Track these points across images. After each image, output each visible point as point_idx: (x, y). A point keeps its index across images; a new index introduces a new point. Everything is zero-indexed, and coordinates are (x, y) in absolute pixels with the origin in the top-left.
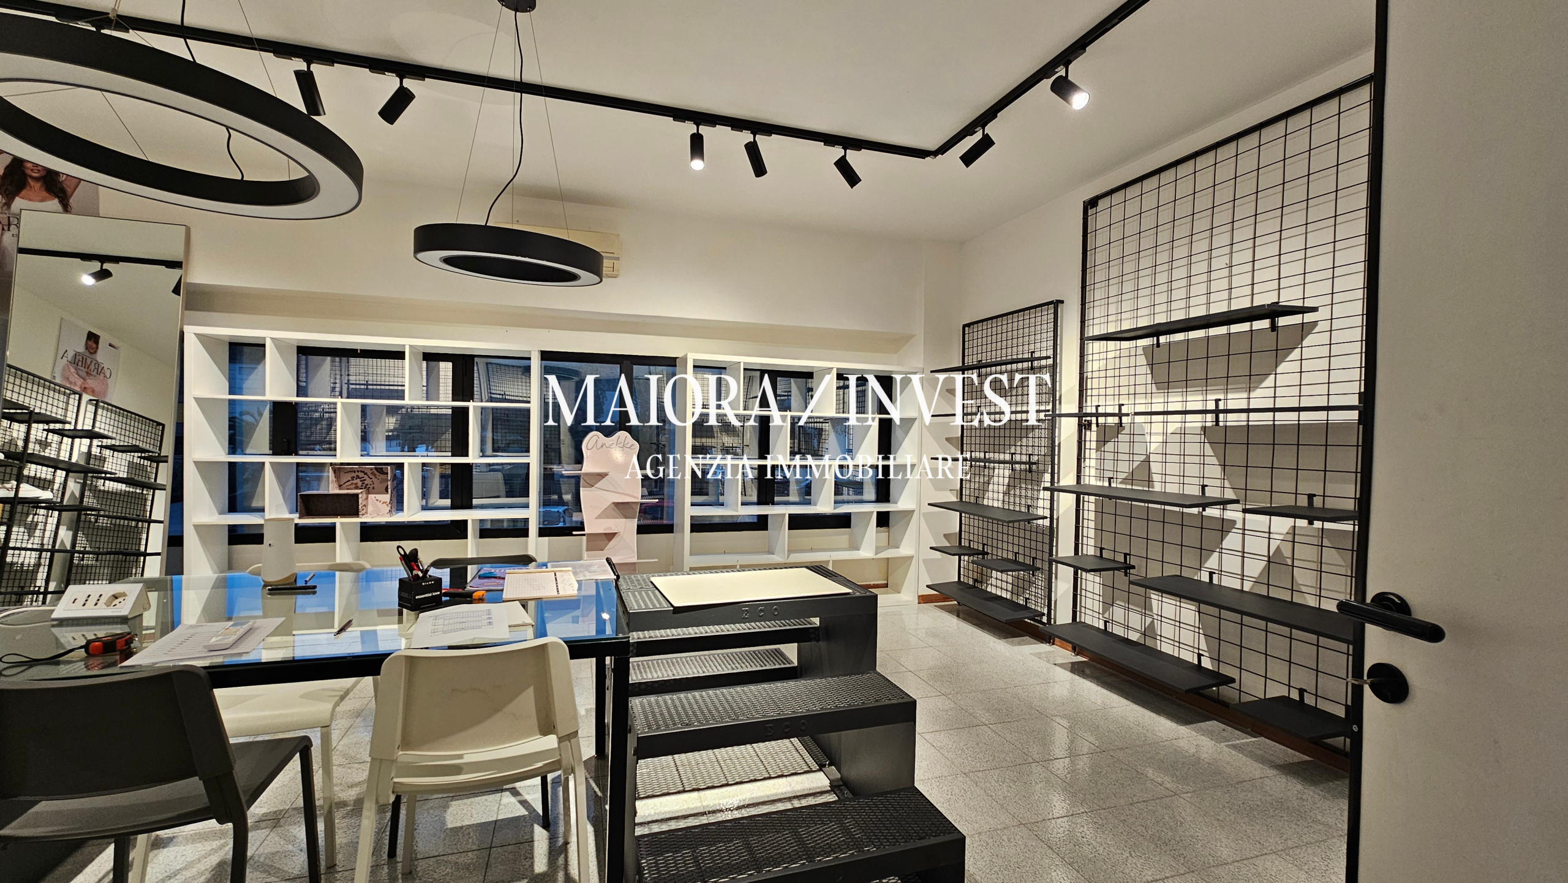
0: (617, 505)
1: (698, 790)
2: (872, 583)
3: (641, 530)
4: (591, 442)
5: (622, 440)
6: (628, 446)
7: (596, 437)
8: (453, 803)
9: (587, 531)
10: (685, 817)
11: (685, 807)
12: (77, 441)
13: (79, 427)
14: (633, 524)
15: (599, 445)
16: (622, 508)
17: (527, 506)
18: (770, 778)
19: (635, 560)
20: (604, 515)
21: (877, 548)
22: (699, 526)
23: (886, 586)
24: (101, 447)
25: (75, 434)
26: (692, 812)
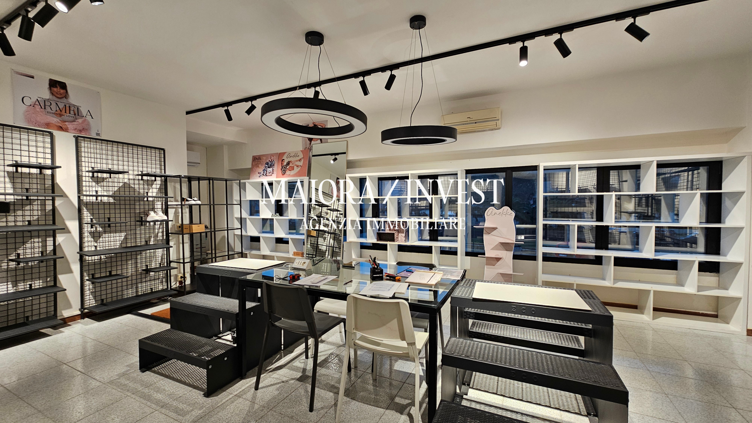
0: (503, 244)
1: (504, 396)
2: (701, 312)
3: (515, 257)
4: (490, 212)
5: (505, 211)
6: (509, 214)
7: (492, 210)
8: (399, 360)
9: (486, 255)
10: (491, 406)
11: (493, 401)
12: (334, 212)
13: (335, 208)
14: (511, 254)
15: (493, 213)
16: (505, 246)
17: (456, 241)
18: (550, 407)
19: (511, 272)
20: (495, 248)
21: (699, 287)
22: (547, 258)
23: (716, 316)
24: (340, 214)
25: (334, 210)
26: (495, 405)
